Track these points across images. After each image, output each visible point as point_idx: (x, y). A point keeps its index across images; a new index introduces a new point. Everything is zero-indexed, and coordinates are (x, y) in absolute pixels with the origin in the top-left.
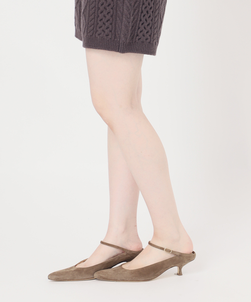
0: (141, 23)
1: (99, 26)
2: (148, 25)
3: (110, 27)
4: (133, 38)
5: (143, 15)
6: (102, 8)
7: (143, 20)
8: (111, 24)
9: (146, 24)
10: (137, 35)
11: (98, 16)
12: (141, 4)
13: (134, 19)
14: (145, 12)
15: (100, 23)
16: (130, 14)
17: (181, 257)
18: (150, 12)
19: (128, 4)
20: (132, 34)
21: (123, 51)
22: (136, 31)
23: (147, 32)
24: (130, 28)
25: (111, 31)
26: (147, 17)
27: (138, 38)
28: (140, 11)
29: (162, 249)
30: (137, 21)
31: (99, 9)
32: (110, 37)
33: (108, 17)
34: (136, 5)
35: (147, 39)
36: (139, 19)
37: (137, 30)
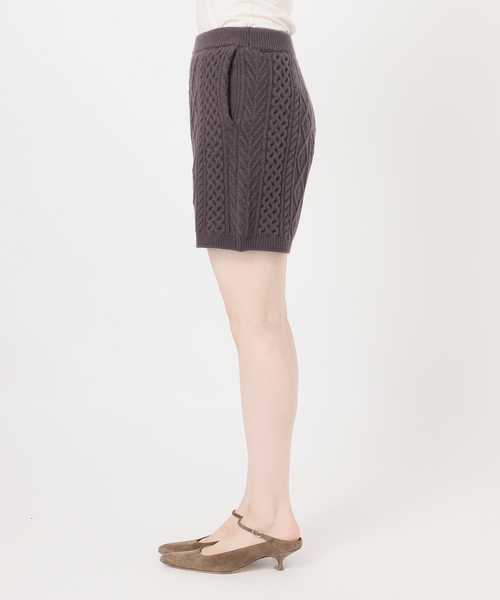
0: (263, 209)
1: (208, 216)
2: (274, 212)
3: (223, 216)
4: (253, 231)
5: (264, 198)
6: (210, 193)
7: (266, 205)
8: (224, 213)
9: (270, 211)
10: (259, 226)
11: (207, 204)
12: (261, 184)
13: (251, 204)
14: (267, 195)
15: (210, 213)
16: (245, 198)
17: (274, 544)
18: (276, 195)
19: (242, 186)
20: (251, 224)
21: (242, 249)
22: (257, 221)
23: (273, 222)
24: (247, 217)
25: (224, 223)
26: (271, 201)
27: (260, 229)
28: (260, 194)
29: (250, 530)
30: (256, 207)
31: (207, 193)
32: (223, 230)
33: (218, 204)
34: (253, 187)
35: (273, 232)
36: (259, 204)
37: (257, 219)
